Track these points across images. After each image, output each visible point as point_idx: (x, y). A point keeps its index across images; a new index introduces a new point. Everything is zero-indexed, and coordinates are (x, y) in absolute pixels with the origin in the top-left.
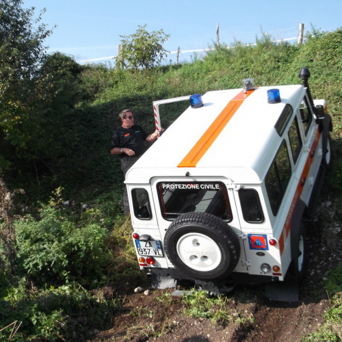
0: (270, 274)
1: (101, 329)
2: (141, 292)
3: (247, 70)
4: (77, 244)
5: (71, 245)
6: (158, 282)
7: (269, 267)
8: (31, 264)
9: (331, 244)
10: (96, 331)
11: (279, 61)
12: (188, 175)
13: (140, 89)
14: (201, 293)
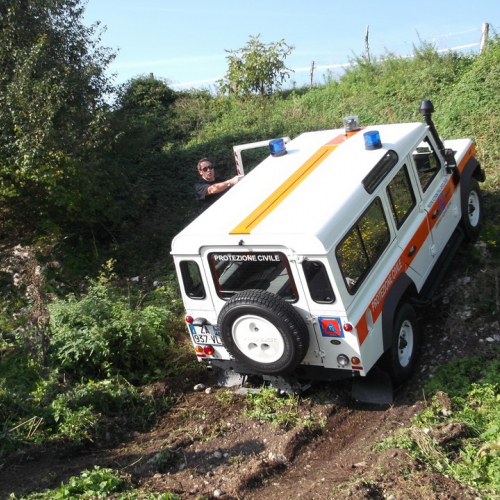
0: (349, 368)
1: (141, 431)
2: (201, 390)
3: (394, 95)
4: (121, 330)
5: (115, 331)
6: (224, 379)
7: (347, 359)
8: (67, 353)
9: (455, 333)
10: (136, 433)
11: (439, 81)
12: (241, 243)
13: (250, 123)
14: (268, 392)
